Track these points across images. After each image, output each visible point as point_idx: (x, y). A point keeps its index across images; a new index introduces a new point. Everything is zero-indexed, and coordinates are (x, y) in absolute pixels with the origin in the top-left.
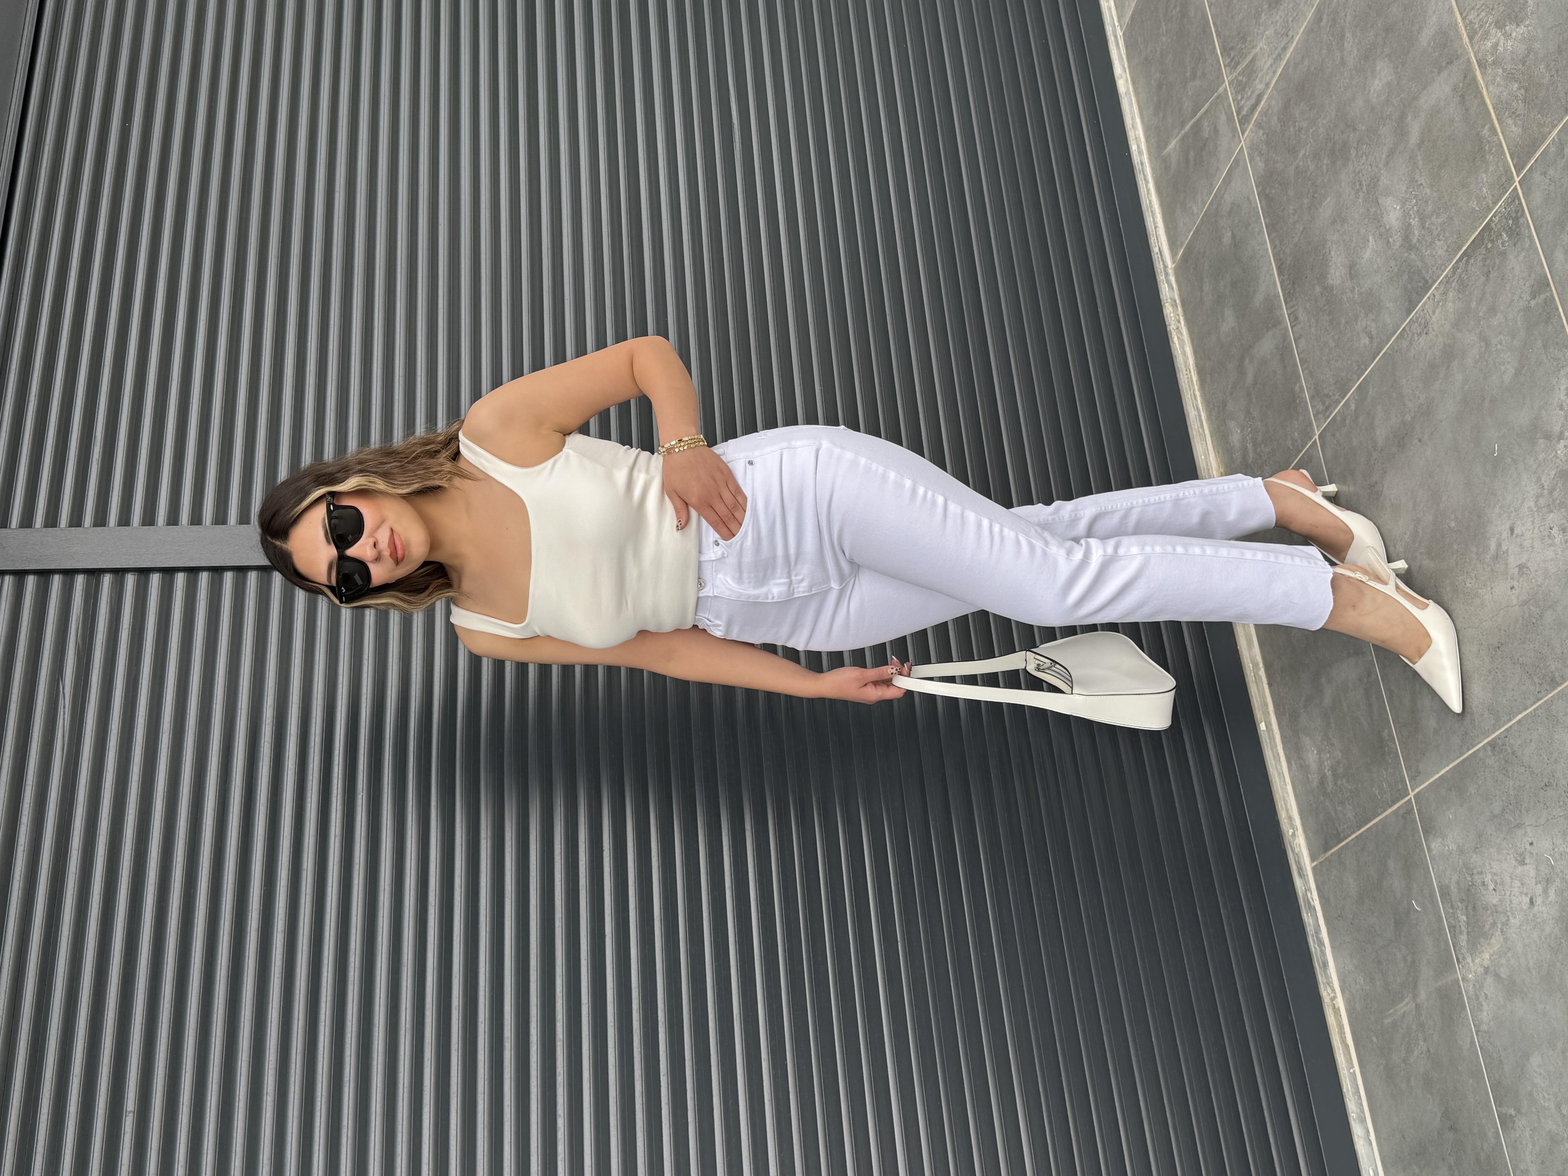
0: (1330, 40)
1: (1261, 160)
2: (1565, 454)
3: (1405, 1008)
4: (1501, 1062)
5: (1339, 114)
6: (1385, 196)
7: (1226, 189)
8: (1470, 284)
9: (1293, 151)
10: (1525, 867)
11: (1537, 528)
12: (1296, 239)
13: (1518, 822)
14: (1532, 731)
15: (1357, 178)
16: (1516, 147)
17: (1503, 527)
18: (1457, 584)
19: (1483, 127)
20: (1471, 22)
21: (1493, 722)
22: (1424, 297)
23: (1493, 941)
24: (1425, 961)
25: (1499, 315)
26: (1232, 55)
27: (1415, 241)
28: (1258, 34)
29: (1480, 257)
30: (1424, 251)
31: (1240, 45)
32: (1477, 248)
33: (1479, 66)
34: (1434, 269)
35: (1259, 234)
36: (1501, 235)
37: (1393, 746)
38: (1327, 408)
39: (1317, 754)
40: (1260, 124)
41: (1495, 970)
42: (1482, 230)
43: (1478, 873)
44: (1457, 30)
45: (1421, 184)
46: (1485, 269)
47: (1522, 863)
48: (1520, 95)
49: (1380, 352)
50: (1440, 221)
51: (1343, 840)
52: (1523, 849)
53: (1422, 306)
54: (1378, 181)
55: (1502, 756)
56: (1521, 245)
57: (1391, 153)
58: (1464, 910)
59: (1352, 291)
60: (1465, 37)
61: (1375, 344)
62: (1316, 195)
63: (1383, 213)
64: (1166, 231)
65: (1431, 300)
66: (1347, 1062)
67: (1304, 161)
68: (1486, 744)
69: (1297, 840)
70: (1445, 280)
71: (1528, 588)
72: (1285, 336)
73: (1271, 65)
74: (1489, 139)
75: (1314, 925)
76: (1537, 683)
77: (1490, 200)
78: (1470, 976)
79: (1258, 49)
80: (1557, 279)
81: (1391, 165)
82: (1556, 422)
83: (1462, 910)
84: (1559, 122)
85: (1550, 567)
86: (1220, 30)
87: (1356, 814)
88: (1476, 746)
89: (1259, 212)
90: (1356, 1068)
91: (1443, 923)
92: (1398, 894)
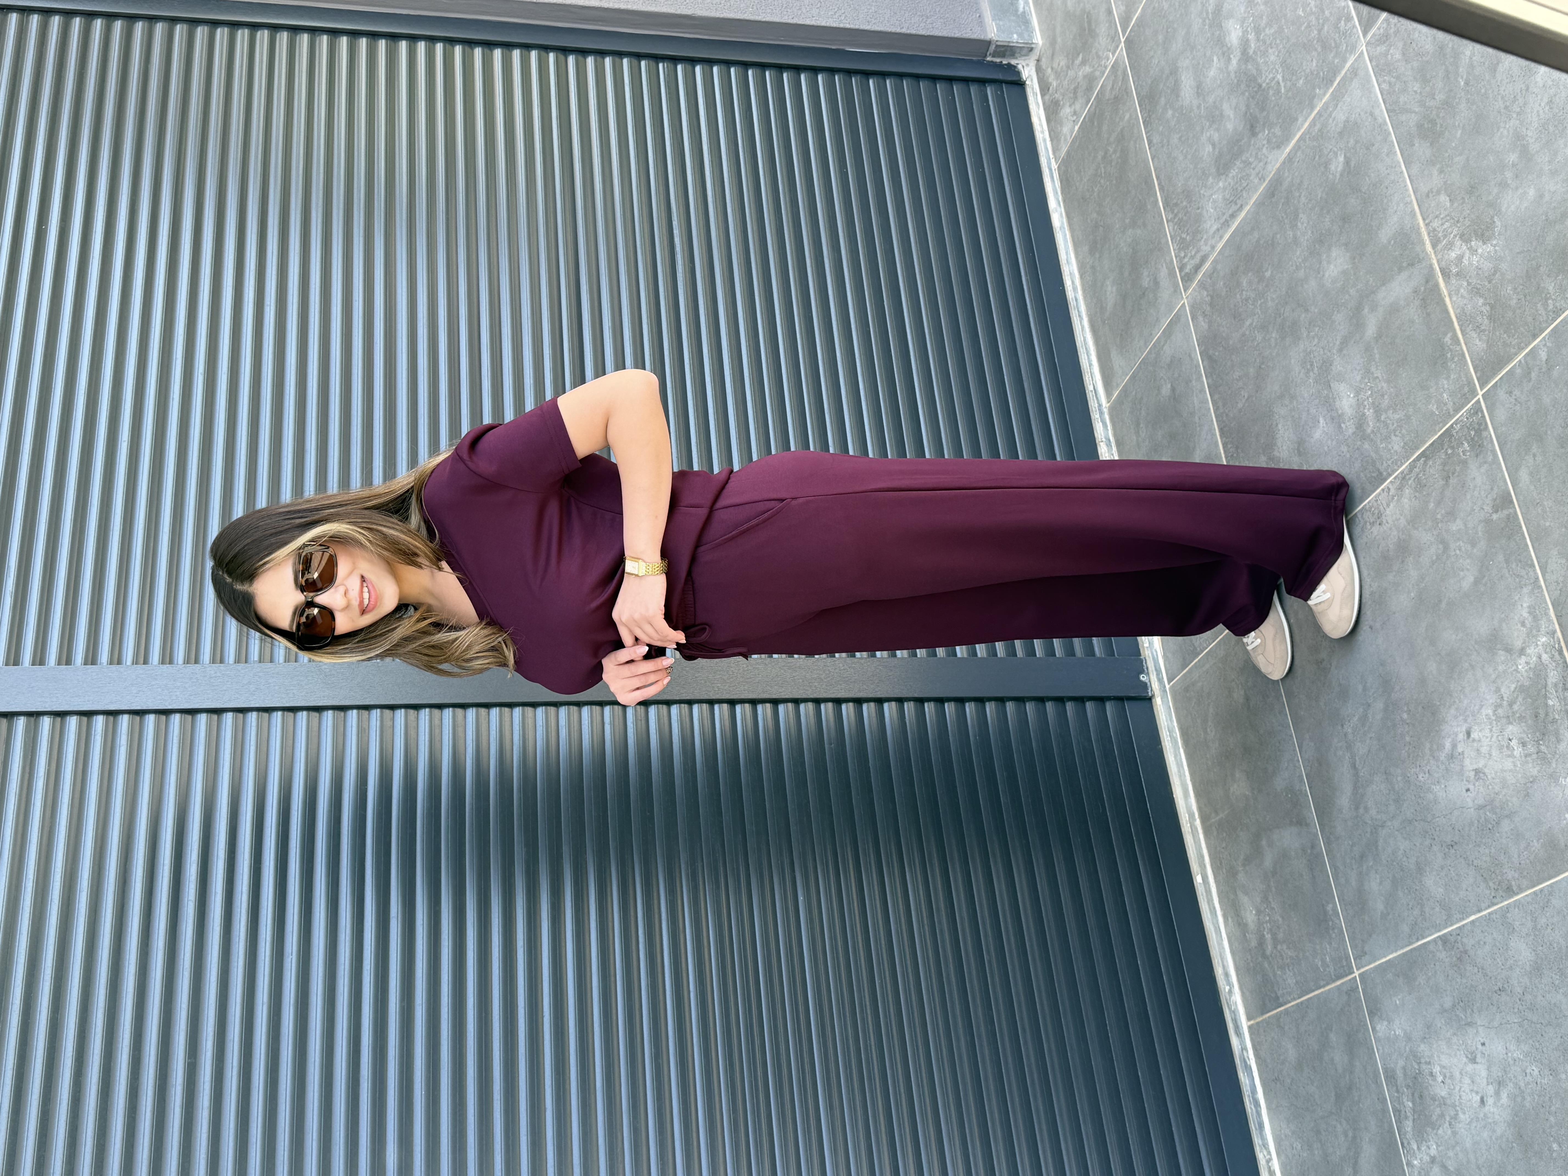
0: (1282, 217)
1: (1203, 319)
2: (1526, 671)
5: (1290, 291)
6: (1338, 381)
7: (1166, 342)
8: (1428, 485)
9: (1238, 319)
10: (1476, 1066)
11: (1495, 737)
12: (1240, 405)
13: (1469, 1020)
14: (1486, 934)
15: (1308, 359)
16: (1480, 361)
17: (1459, 729)
18: (1409, 775)
19: (1445, 334)
20: (1434, 230)
21: (1445, 918)
22: (1378, 488)
23: (1440, 1132)
24: (1367, 1140)
25: (1458, 521)
26: (1176, 211)
27: (1369, 431)
28: (1204, 195)
29: (1439, 462)
30: (1379, 443)
31: (1185, 203)
32: (1436, 451)
33: (1442, 274)
34: (1390, 462)
35: (1200, 392)
36: (1463, 444)
37: (1337, 921)
39: (1256, 914)
40: (1205, 284)
41: (1442, 1161)
42: (1441, 435)
43: (1426, 1063)
44: (1419, 234)
45: (1377, 377)
46: (1445, 473)
47: (1473, 1061)
48: (1485, 311)
50: (1397, 416)
51: (1281, 1005)
52: (1474, 1048)
53: (1375, 497)
54: (1331, 365)
55: (1453, 953)
56: (1484, 458)
57: (1346, 341)
58: (1410, 1097)
60: (1428, 241)
62: (1263, 367)
63: (1336, 398)
64: (1100, 371)
65: (1385, 493)
67: (1250, 330)
68: (1437, 937)
69: (1233, 998)
70: (1400, 475)
71: (1484, 793)
73: (1218, 230)
74: (1451, 347)
75: (1250, 1084)
76: (1492, 888)
77: (1450, 405)
78: (1415, 1162)
79: (1205, 210)
80: (1522, 498)
81: (1345, 352)
82: (1518, 637)
83: (1408, 1096)
84: (1526, 345)
85: (1508, 778)
86: (1163, 184)
87: (1297, 982)
88: (1426, 937)
89: (1200, 371)
91: (1388, 1105)
92: (1340, 1069)
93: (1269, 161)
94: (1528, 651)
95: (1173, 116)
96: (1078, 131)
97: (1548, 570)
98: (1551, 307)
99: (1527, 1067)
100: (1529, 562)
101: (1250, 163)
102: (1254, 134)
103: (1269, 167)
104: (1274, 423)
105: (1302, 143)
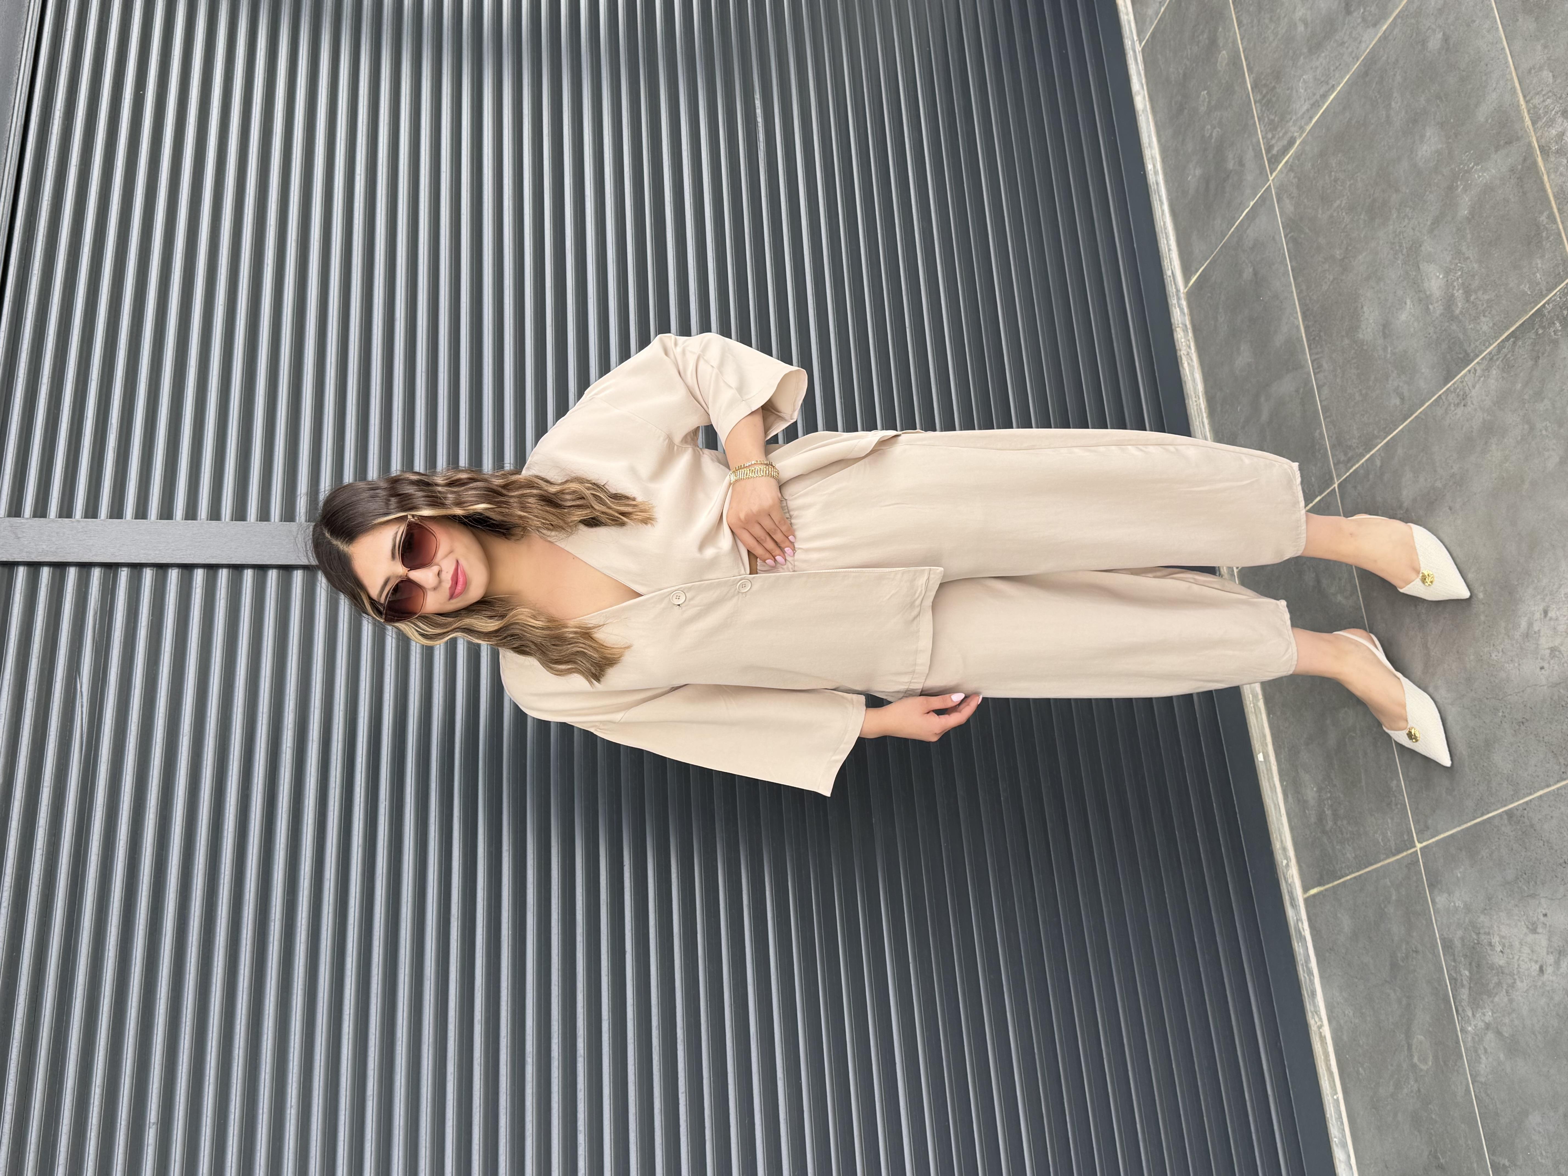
0: (1376, 97)
1: (1290, 203)
4: (1497, 1113)
5: (1380, 172)
6: (1427, 262)
7: (1249, 225)
8: (1516, 365)
9: (1326, 200)
10: (1537, 936)
12: (1325, 287)
13: (1532, 892)
14: (1554, 809)
15: (1397, 240)
17: (1536, 608)
18: (1482, 654)
19: (1541, 213)
20: (1535, 107)
21: (1512, 793)
22: (1463, 369)
23: (1496, 999)
24: (1422, 1007)
25: (1546, 401)
26: (1264, 92)
27: (1457, 312)
28: (1294, 76)
29: (1530, 341)
30: (1467, 324)
31: (1274, 84)
32: (1526, 331)
33: (1541, 152)
34: (1478, 343)
35: (1283, 275)
36: (1554, 323)
37: (1401, 798)
38: (1349, 460)
39: (1317, 791)
40: (1291, 166)
41: (1497, 1028)
42: (1533, 314)
44: (1519, 111)
45: (1468, 258)
46: (1534, 353)
47: (1534, 931)
49: (1412, 415)
50: (1486, 297)
51: (1340, 878)
52: (1535, 919)
53: (1461, 378)
54: (1420, 246)
55: (1518, 827)
57: (1436, 222)
58: (1468, 966)
59: (1385, 349)
60: (1527, 119)
61: (1407, 406)
63: (1424, 279)
64: (1179, 257)
65: (1471, 374)
66: (1331, 1088)
67: (1338, 212)
68: (1503, 812)
69: (1290, 871)
70: (1488, 356)
71: (1559, 671)
72: (1307, 380)
73: (1308, 110)
74: (1547, 226)
75: (1304, 954)
76: (1562, 764)
77: (1543, 285)
78: (1470, 1028)
79: (1294, 91)
81: (1436, 232)
83: (1465, 965)
86: (1252, 66)
87: (1356, 856)
88: (1491, 812)
89: (1284, 254)
90: (1340, 1095)
91: (1444, 974)
92: (1396, 938)
93: (1363, 39)
96: (1165, 11)
101: (1344, 42)
102: (1348, 12)
103: (1363, 45)
104: (1360, 306)
105: (1399, 21)
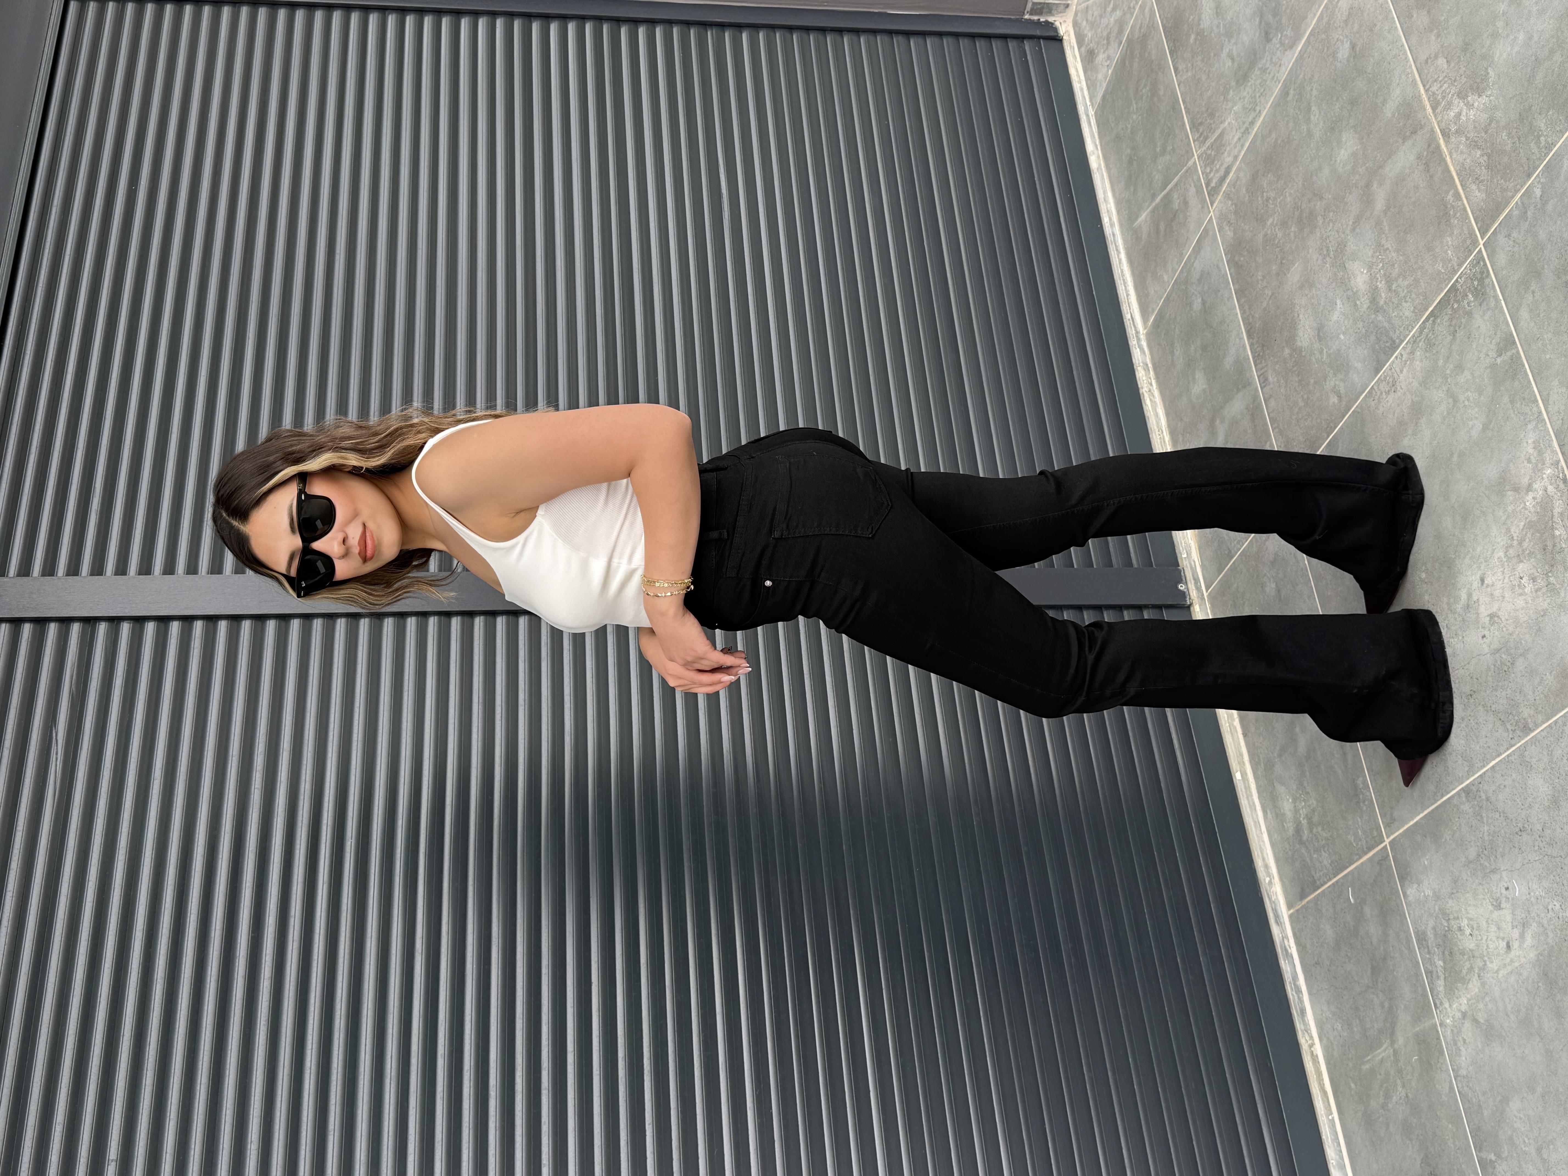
0: (1297, 113)
1: (1230, 230)
2: (1534, 506)
3: (1383, 1054)
4: (1480, 1106)
5: (1306, 183)
6: (1352, 261)
7: (1196, 258)
8: (1437, 343)
9: (1261, 220)
10: (1501, 912)
11: (1507, 578)
13: (1493, 867)
14: (1506, 777)
15: (1324, 244)
16: (1480, 211)
17: (1474, 577)
19: (1447, 192)
20: (1434, 94)
21: (1467, 769)
22: (1391, 356)
23: (1470, 986)
24: (1403, 1007)
25: (1466, 373)
26: (1201, 130)
27: (1382, 303)
28: (1226, 109)
29: (1446, 318)
30: (1391, 313)
31: (1208, 121)
32: (1443, 308)
33: (1443, 135)
34: (1401, 329)
36: (1467, 295)
37: (1368, 794)
39: (1292, 802)
40: (1229, 195)
41: (1473, 1015)
42: (1448, 291)
43: (1454, 918)
44: (1421, 101)
45: (1388, 249)
46: (1452, 328)
47: (1498, 907)
48: (1483, 161)
49: (1349, 410)
50: (1406, 283)
51: (1319, 888)
52: (1498, 895)
53: (1390, 365)
54: (1345, 246)
55: (1476, 802)
56: (1487, 305)
57: (1357, 221)
58: (1441, 956)
59: (1321, 352)
60: (1428, 107)
61: (1344, 403)
62: (1284, 262)
63: (1350, 278)
64: (1137, 299)
65: (1398, 359)
66: (1326, 1108)
67: (1272, 229)
68: (1460, 790)
69: (1273, 889)
70: (1411, 339)
71: (1499, 636)
72: (1255, 397)
73: (1239, 139)
74: (1453, 204)
75: (1291, 971)
76: (1510, 730)
77: (1455, 262)
78: (1448, 1021)
79: (1227, 123)
80: (1523, 337)
81: (1357, 230)
82: (1524, 474)
83: (1438, 955)
84: (1522, 186)
85: (1521, 616)
86: (1189, 107)
87: (1332, 862)
88: (1450, 792)
89: (1228, 279)
90: (1335, 1114)
91: (1420, 968)
92: (1375, 941)
93: (1283, 62)
94: (1535, 486)
95: (1196, 39)
96: (1112, 74)
97: (1551, 402)
98: (1543, 143)
99: (1549, 903)
100: (1533, 399)
101: (1266, 69)
102: (1268, 40)
103: (1283, 68)
104: (1296, 315)
105: (1312, 38)
